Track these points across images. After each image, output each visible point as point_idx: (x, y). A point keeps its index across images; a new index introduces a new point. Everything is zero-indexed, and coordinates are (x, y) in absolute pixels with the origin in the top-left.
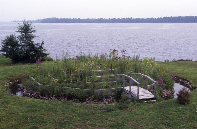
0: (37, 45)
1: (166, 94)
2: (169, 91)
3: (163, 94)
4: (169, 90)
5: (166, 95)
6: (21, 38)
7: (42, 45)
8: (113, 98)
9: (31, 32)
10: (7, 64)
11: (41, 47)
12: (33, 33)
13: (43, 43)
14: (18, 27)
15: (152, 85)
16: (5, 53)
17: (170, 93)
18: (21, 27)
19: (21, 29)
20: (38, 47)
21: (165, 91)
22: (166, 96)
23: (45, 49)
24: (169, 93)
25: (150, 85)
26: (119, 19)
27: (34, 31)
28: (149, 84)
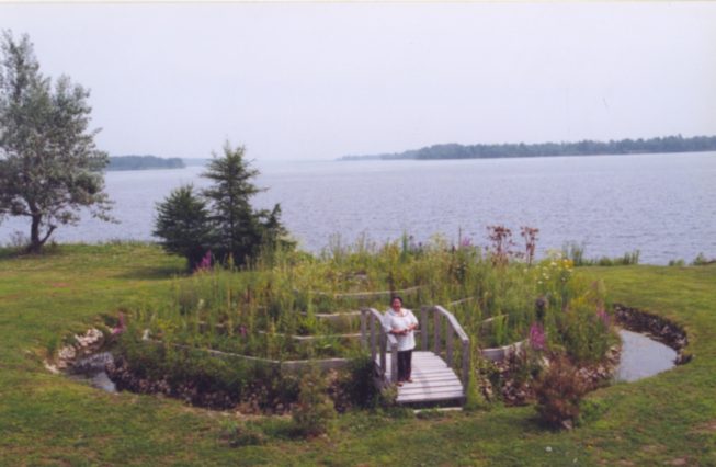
0: (263, 214)
7: (277, 216)
9: (246, 176)
10: (165, 273)
11: (273, 222)
12: (250, 181)
13: (277, 208)
14: (210, 163)
16: (164, 240)
18: (218, 164)
19: (216, 169)
20: (264, 220)
23: (283, 229)
26: (641, 140)
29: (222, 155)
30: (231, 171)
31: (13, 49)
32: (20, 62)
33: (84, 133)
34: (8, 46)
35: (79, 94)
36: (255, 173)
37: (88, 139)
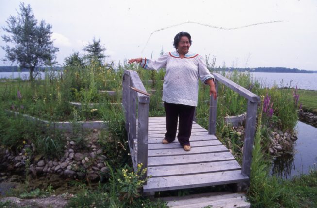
0: (107, 65)
1: (279, 143)
2: (286, 134)
3: (271, 142)
4: (284, 133)
5: (279, 147)
6: (90, 57)
8: (100, 151)
9: (101, 51)
12: (102, 53)
15: (240, 116)
17: (289, 141)
18: (91, 46)
19: (89, 48)
21: (275, 135)
22: (279, 150)
24: (286, 139)
25: (234, 115)
27: (104, 50)
28: (232, 114)
29: (92, 43)
30: (96, 49)
31: (25, 10)
32: (27, 15)
33: (50, 41)
34: (23, 8)
35: (49, 27)
36: (104, 49)
37: (51, 43)
